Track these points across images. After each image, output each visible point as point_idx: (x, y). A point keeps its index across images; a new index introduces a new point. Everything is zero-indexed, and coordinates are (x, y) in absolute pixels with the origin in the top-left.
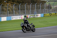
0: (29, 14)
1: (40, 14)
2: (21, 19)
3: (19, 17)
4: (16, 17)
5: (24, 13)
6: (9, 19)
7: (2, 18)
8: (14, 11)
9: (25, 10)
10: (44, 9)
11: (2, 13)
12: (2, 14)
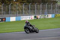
0: (39, 14)
1: (50, 15)
2: (31, 19)
3: (28, 17)
5: (34, 13)
7: (11, 18)
8: (24, 11)
9: (35, 10)
10: (55, 9)
11: (11, 12)
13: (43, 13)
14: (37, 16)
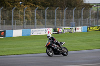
0: (62, 26)
1: (80, 27)
3: (43, 30)
4: (39, 31)
5: (54, 24)
6: (26, 34)
7: (14, 31)
8: (36, 20)
9: (54, 19)
10: (87, 18)
11: (14, 22)
12: (14, 24)
13: (68, 24)
14: (58, 28)
